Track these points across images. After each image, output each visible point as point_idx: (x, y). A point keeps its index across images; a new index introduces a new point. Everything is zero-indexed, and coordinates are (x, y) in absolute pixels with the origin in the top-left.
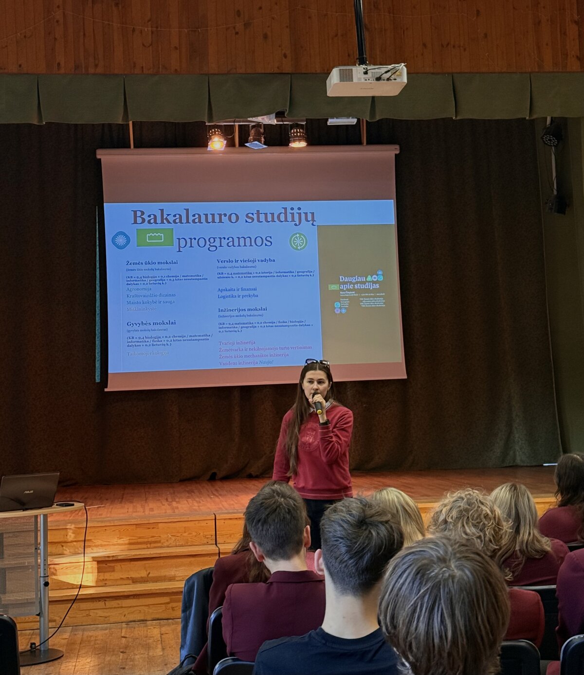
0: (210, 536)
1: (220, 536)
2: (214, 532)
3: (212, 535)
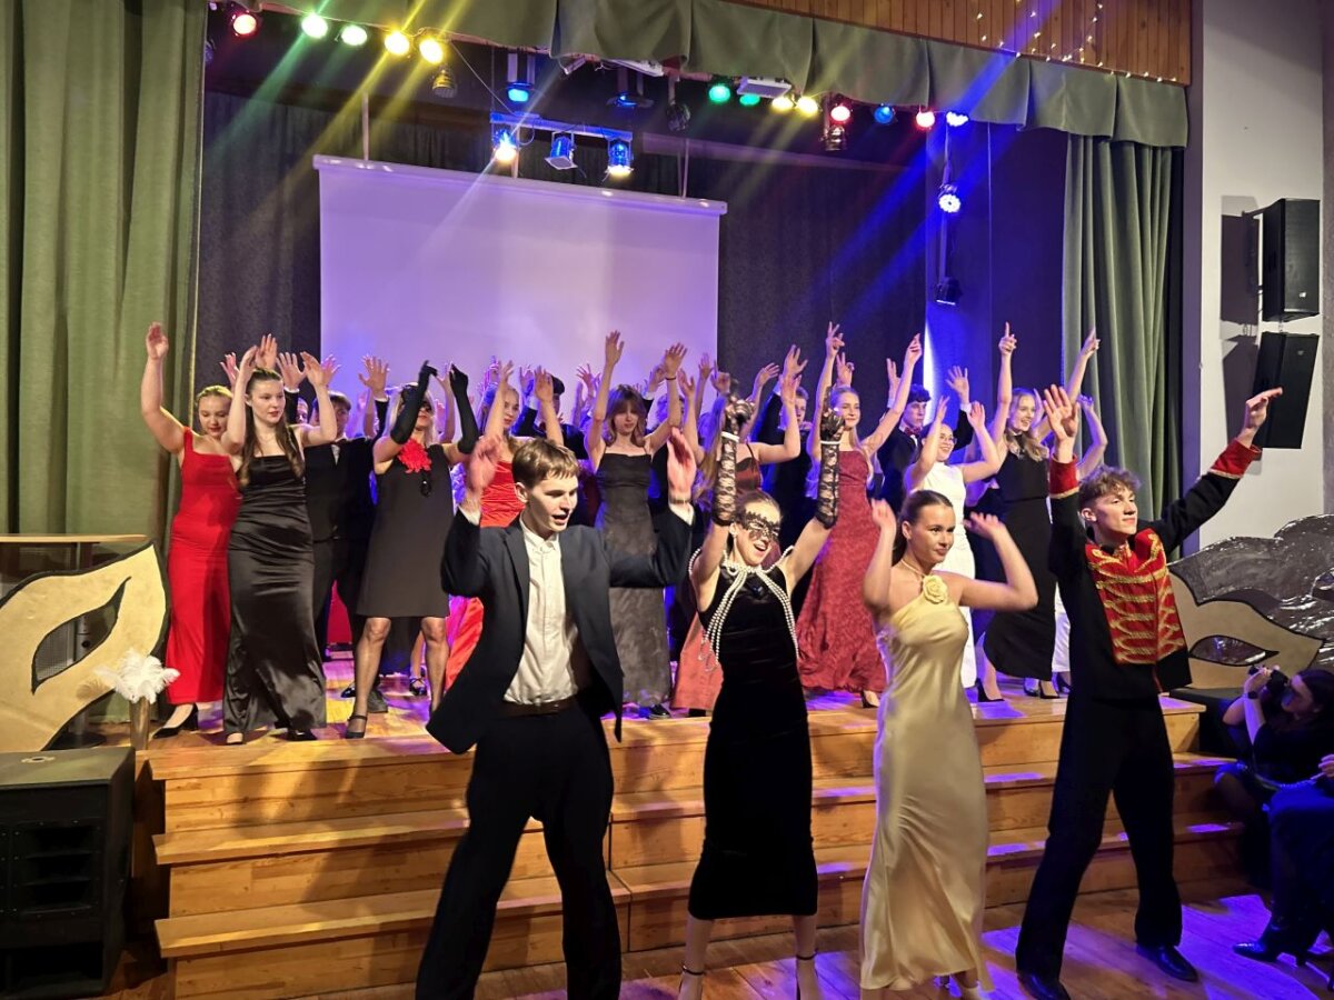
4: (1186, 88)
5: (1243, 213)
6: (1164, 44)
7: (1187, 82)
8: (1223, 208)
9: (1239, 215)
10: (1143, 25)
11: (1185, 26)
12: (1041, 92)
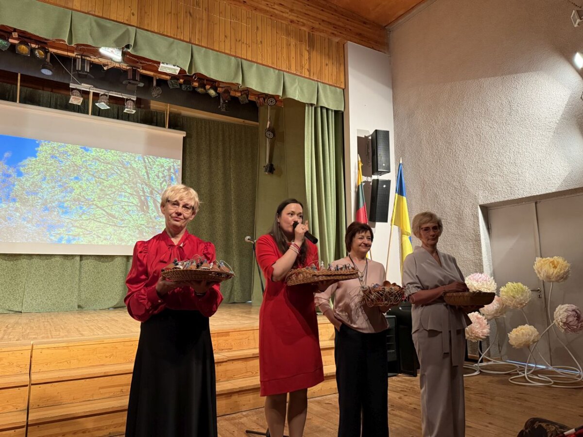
2: (29, 362)
4: (343, 90)
5: (365, 136)
6: (335, 73)
7: (343, 87)
8: (357, 134)
9: (364, 137)
10: (327, 65)
11: (342, 68)
12: (288, 84)
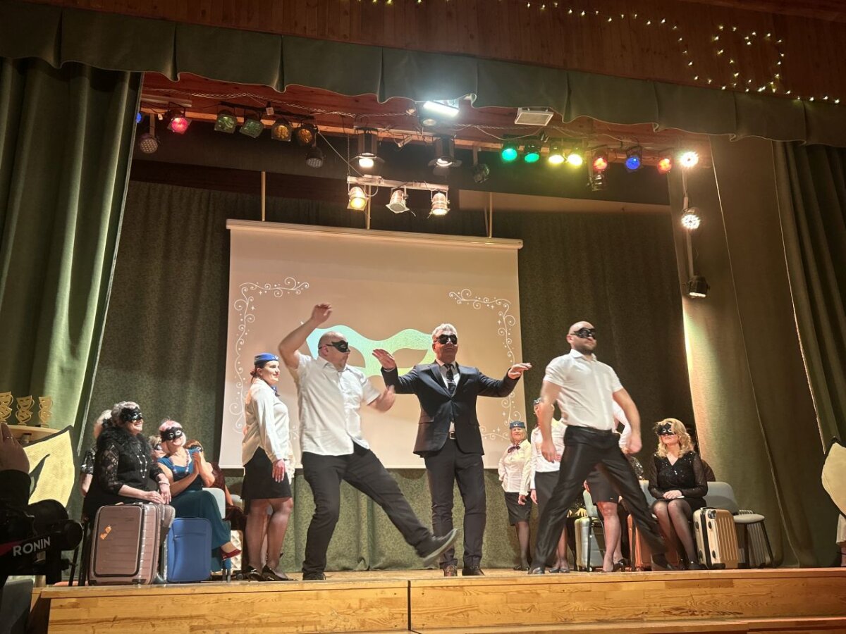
0: (400, 616)
1: (417, 616)
2: (407, 609)
3: (403, 614)
